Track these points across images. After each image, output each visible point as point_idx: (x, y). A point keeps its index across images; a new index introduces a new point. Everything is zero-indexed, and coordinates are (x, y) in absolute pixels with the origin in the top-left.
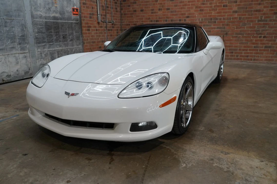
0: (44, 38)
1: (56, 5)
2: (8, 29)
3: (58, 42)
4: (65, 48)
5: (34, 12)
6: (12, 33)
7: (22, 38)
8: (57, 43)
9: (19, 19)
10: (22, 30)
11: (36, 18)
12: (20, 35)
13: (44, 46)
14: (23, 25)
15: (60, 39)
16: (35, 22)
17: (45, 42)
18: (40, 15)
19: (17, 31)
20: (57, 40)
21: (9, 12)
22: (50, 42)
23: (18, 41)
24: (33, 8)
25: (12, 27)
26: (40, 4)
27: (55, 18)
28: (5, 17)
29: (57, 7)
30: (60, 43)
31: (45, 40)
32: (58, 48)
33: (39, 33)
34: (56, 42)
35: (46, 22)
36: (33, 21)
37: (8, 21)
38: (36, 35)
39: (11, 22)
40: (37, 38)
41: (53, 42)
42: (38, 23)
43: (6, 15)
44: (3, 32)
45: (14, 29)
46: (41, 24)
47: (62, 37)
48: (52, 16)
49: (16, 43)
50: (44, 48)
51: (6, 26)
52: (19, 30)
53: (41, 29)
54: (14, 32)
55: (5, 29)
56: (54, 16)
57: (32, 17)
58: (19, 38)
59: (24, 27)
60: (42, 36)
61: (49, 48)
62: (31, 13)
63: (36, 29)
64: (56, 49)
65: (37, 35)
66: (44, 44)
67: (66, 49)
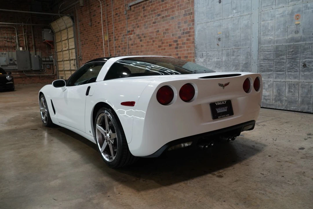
0: (271, 66)
1: (297, 22)
2: (234, 58)
3: (292, 72)
4: (305, 81)
5: (262, 37)
6: (237, 61)
7: (245, 66)
8: (290, 73)
9: (245, 47)
10: (247, 58)
11: (264, 44)
12: (244, 63)
13: (269, 75)
14: (249, 52)
15: (296, 68)
16: (262, 48)
17: (271, 71)
18: (270, 40)
19: (242, 59)
20: (290, 69)
21: (237, 42)
22: (280, 71)
23: (241, 68)
24: (262, 33)
25: (238, 56)
26: (272, 27)
27: (292, 40)
28: (233, 47)
29: (299, 24)
30: (296, 73)
31: (272, 69)
32: (291, 79)
33: (265, 61)
34: (288, 72)
35: (277, 47)
36: (260, 47)
37: (236, 50)
38: (260, 62)
39: (238, 51)
40: (261, 66)
41: (283, 71)
42: (266, 48)
43: (235, 45)
44: (230, 60)
45: (239, 57)
46: (269, 50)
47: (301, 64)
48: (289, 38)
49: (239, 70)
50: (269, 77)
51: (233, 55)
52: (244, 58)
53: (268, 56)
54: (239, 60)
55: (232, 57)
56: (291, 38)
57: (259, 44)
58: (242, 66)
59: (249, 54)
60: (268, 63)
61: (276, 78)
62: (259, 39)
63: (262, 56)
64: (287, 80)
65: (262, 62)
66: (270, 73)
67: (307, 82)
